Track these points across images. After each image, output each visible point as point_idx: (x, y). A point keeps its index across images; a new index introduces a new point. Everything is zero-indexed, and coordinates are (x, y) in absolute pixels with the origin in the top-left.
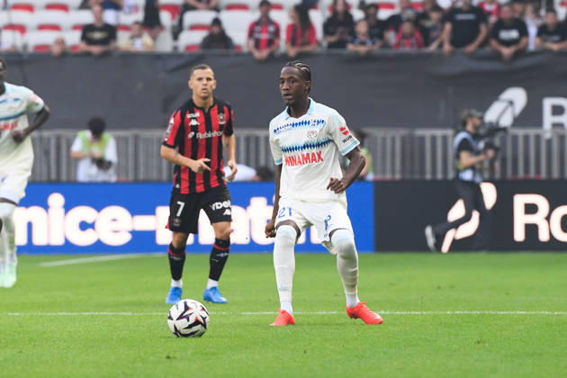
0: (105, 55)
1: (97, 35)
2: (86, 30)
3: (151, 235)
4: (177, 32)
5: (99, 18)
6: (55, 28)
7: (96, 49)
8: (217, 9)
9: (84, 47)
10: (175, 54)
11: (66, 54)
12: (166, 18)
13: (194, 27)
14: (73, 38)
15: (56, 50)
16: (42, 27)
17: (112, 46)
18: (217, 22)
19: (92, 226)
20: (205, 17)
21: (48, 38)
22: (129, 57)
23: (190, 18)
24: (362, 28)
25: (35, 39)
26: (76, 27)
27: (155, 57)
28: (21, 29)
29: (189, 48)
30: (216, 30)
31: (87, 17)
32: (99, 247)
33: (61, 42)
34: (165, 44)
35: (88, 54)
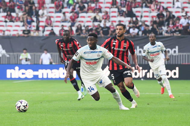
0: (28, 36)
1: (26, 32)
2: (24, 31)
3: (37, 76)
4: (43, 31)
5: (26, 28)
6: (17, 30)
7: (26, 35)
8: (52, 27)
9: (23, 35)
10: (43, 36)
11: (19, 37)
12: (41, 29)
13: (47, 31)
14: (21, 33)
15: (17, 35)
16: (14, 30)
17: (29, 35)
18: (52, 29)
19: (25, 74)
20: (49, 28)
21: (15, 33)
22: (33, 37)
23: (46, 28)
24: (84, 31)
25: (12, 33)
26: (21, 30)
27: (38, 37)
28: (9, 31)
29: (46, 35)
30: (52, 31)
31: (24, 28)
33: (18, 34)
34: (41, 34)
35: (24, 36)
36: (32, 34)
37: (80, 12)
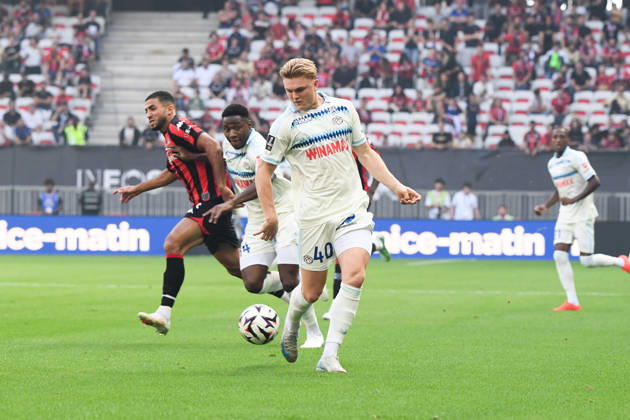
0: (445, 149)
1: (441, 139)
2: (435, 136)
3: (447, 249)
4: (485, 137)
5: (442, 128)
6: (417, 134)
7: (440, 146)
8: (507, 125)
9: (433, 145)
10: (483, 150)
11: (423, 149)
12: (479, 130)
13: (495, 135)
14: (428, 140)
15: (418, 146)
16: (412, 134)
17: (449, 144)
18: (507, 132)
19: (415, 243)
20: (499, 129)
21: (414, 140)
22: (458, 151)
23: (492, 129)
24: (588, 137)
25: (407, 140)
26: (430, 134)
27: (472, 152)
28: (399, 134)
29: (492, 146)
30: (506, 137)
31: (435, 128)
32: (419, 256)
33: (421, 142)
34: (479, 144)
35: (435, 149)
36: (456, 143)
37: (577, 87)
